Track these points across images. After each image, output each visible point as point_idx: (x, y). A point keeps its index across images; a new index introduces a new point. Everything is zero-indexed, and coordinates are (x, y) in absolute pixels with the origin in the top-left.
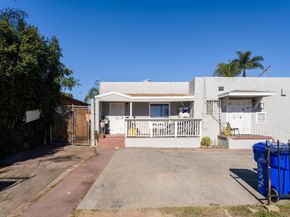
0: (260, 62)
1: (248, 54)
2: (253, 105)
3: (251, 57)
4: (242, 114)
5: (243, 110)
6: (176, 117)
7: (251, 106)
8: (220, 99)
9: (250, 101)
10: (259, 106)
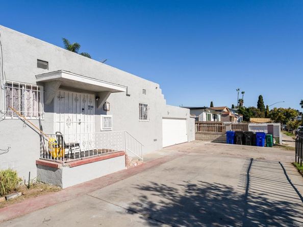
2: (97, 104)
4: (81, 116)
5: (83, 111)
7: (93, 104)
8: (39, 83)
9: (93, 96)
10: (104, 106)
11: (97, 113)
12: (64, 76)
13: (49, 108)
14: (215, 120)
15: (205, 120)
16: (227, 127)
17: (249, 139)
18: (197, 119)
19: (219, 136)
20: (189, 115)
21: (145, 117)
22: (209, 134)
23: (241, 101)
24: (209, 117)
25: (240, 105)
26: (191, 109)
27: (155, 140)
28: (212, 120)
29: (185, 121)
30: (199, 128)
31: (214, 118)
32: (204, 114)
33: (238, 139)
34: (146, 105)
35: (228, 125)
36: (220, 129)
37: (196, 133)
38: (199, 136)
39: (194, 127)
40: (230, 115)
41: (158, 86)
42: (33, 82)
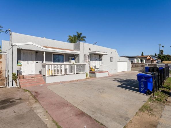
0: (85, 39)
1: (81, 34)
2: (100, 58)
3: (82, 36)
4: (96, 61)
5: (97, 60)
6: (67, 63)
7: (99, 58)
8: (89, 54)
9: (99, 56)
10: (101, 59)
11: (100, 60)
12: (97, 53)
13: (91, 60)
14: (141, 62)
15: (136, 62)
16: (146, 65)
17: (155, 70)
18: (132, 62)
19: (142, 69)
20: (128, 60)
21: (112, 61)
22: (137, 68)
23: (162, 52)
24: (138, 61)
25: (161, 53)
26: (129, 57)
27: (115, 69)
28: (140, 62)
29: (126, 63)
30: (133, 66)
31: (141, 61)
32: (136, 60)
33: (150, 70)
34: (112, 57)
35: (146, 64)
36: (143, 66)
37: (131, 68)
38: (133, 69)
39: (130, 65)
40: (151, 59)
41: (116, 50)
42: (88, 54)
